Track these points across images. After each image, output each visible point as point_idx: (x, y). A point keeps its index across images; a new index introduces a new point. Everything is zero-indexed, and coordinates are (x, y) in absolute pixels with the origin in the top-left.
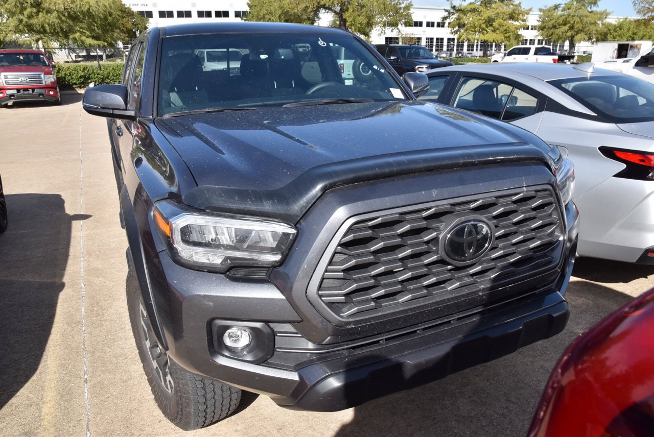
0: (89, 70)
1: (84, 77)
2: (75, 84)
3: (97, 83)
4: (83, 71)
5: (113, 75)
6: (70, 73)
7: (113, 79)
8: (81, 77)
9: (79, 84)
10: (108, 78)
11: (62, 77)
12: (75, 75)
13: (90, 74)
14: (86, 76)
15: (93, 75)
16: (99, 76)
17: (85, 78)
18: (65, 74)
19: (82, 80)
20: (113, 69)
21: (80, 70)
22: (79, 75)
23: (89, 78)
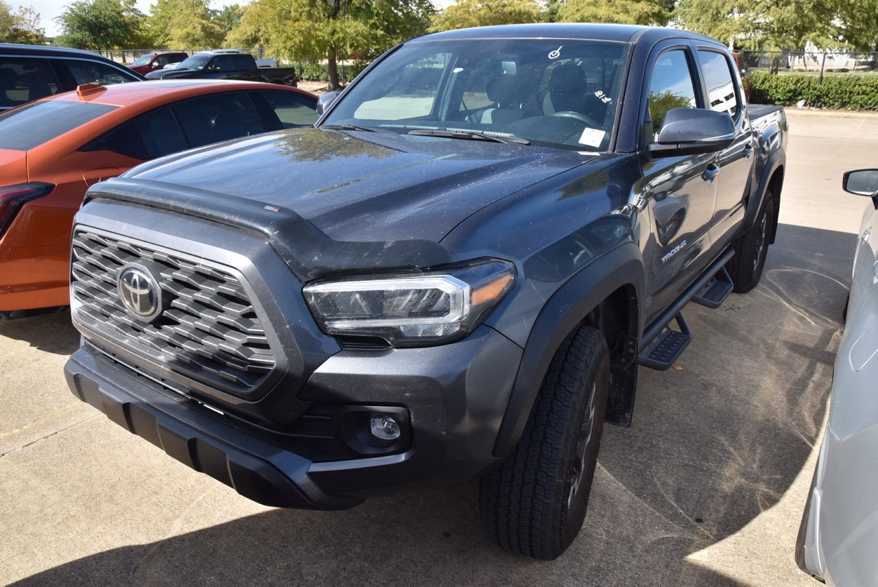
0: (804, 82)
1: (795, 90)
2: (779, 100)
3: (809, 102)
4: (795, 84)
5: (836, 92)
6: (776, 86)
7: (835, 98)
8: (790, 91)
9: (783, 100)
10: (827, 96)
11: (765, 89)
12: (782, 88)
13: (804, 89)
14: (797, 90)
15: (807, 90)
16: (815, 92)
17: (794, 93)
18: (771, 86)
19: (790, 95)
20: (840, 83)
21: (792, 82)
22: (788, 89)
23: (800, 94)
